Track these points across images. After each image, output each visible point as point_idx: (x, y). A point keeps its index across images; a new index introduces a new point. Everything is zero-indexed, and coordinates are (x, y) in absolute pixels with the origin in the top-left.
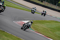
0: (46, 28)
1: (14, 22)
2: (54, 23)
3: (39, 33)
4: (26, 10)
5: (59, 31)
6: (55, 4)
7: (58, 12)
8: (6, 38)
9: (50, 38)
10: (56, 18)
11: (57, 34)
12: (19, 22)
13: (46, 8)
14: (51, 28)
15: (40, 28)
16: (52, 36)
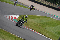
0: (36, 23)
1: (4, 16)
2: (44, 18)
3: (29, 28)
7: (49, 7)
9: (39, 33)
10: (46, 13)
11: (47, 30)
12: (10, 16)
13: (36, 3)
14: (41, 23)
15: (30, 23)
16: (41, 31)
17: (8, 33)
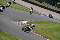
0: (44, 28)
1: (12, 22)
3: (37, 33)
4: (25, 11)
5: (57, 32)
6: (54, 5)
8: (4, 37)
11: (56, 35)
13: (44, 8)
14: (49, 29)
15: (38, 29)
16: (50, 37)
17: (17, 38)
